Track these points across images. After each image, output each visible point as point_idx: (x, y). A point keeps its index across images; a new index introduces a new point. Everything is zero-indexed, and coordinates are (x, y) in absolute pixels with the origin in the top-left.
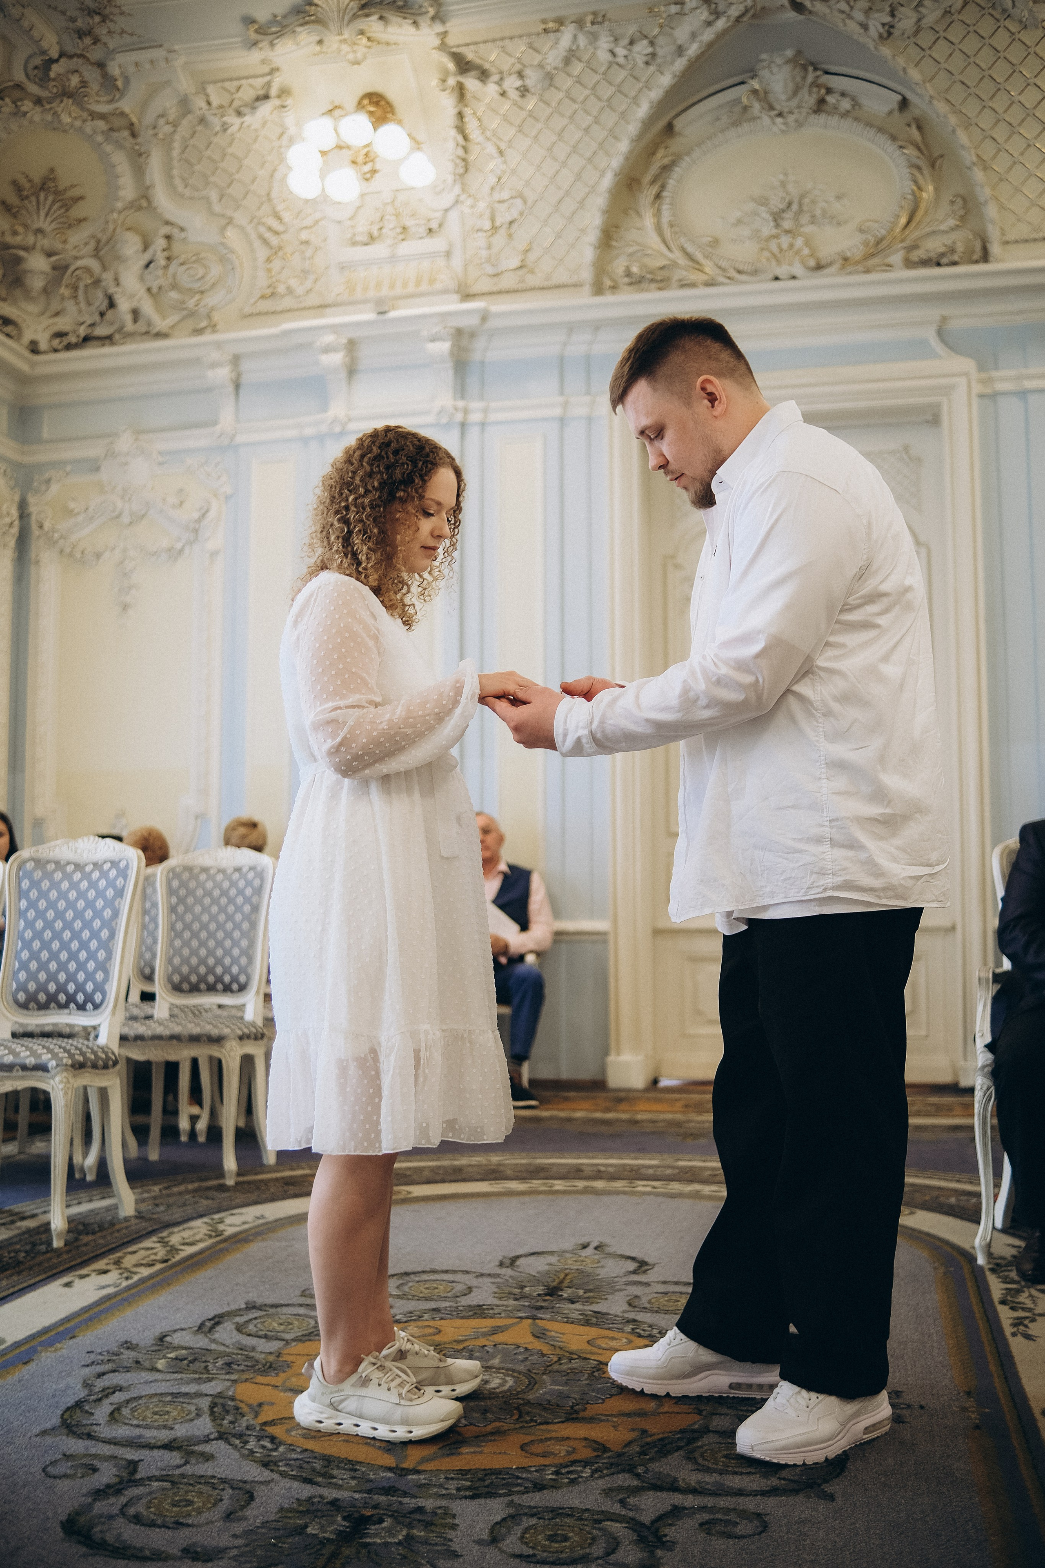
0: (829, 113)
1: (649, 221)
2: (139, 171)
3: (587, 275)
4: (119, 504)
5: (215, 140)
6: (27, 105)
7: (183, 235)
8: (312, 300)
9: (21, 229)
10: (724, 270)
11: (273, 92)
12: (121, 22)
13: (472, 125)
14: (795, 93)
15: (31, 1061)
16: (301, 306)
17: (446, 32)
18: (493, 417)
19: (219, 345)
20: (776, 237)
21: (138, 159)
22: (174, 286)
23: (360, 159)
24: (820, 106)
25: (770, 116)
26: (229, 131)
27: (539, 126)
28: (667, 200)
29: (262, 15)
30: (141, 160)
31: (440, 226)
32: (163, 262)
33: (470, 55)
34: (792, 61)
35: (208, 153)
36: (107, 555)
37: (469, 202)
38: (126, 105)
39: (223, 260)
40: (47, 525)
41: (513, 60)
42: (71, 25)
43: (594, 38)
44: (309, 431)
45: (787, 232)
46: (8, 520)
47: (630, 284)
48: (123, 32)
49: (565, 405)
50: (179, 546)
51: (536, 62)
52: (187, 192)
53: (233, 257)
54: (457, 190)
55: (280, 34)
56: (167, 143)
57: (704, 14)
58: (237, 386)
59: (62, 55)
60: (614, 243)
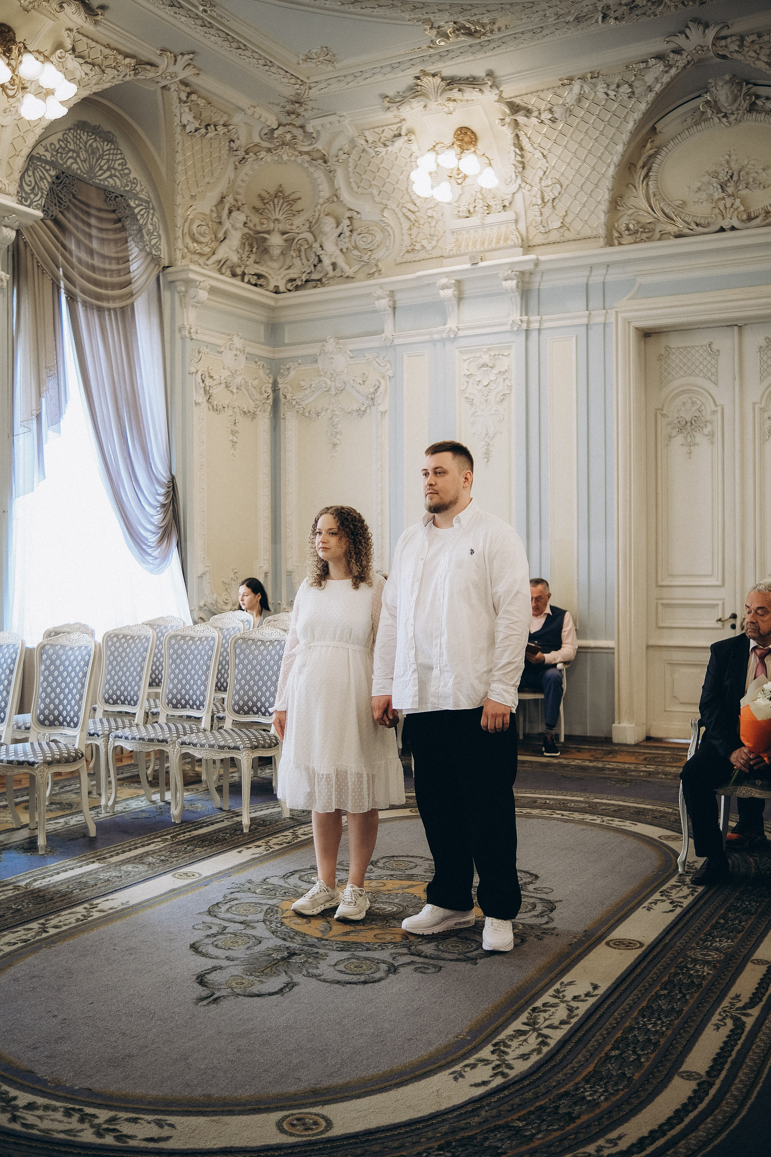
0: (759, 112)
1: (641, 192)
2: (331, 181)
3: (602, 231)
4: (329, 382)
5: (372, 160)
6: (263, 154)
7: (359, 216)
8: (437, 253)
9: (265, 221)
10: (688, 224)
11: (403, 133)
12: (311, 104)
13: (525, 142)
14: (735, 100)
15: (232, 745)
16: (430, 256)
17: (502, 91)
18: (545, 325)
19: (381, 286)
20: (723, 199)
21: (330, 173)
22: (356, 248)
23: (455, 172)
24: (752, 108)
25: (718, 118)
26: (380, 156)
27: (566, 139)
28: (652, 178)
29: (391, 93)
30: (331, 174)
31: (510, 203)
32: (348, 234)
33: (517, 101)
34: (731, 81)
35: (370, 168)
36: (323, 413)
37: (528, 187)
38: (319, 146)
39: (383, 230)
40: (289, 397)
41: (545, 103)
42: (282, 109)
43: (595, 86)
44: (436, 337)
45: (729, 196)
46: (265, 395)
47: (629, 235)
48: (313, 108)
49: (589, 316)
50: (363, 409)
51: (561, 102)
52: (360, 191)
53: (389, 228)
54: (519, 181)
55: (402, 102)
56: (346, 163)
57: (660, 67)
58: (394, 308)
59: (279, 125)
60: (619, 208)
